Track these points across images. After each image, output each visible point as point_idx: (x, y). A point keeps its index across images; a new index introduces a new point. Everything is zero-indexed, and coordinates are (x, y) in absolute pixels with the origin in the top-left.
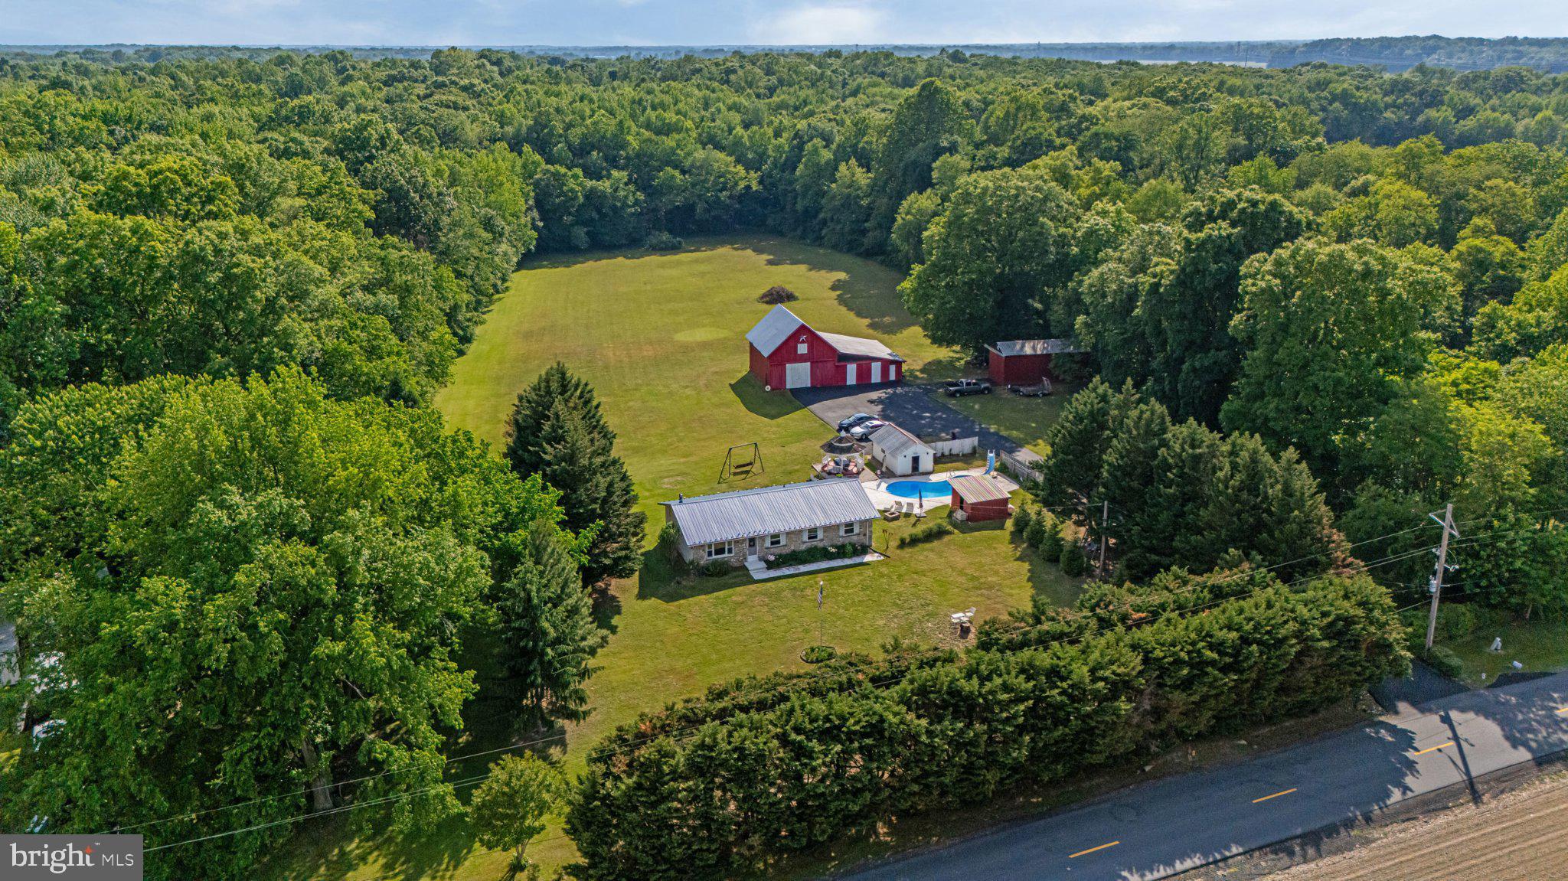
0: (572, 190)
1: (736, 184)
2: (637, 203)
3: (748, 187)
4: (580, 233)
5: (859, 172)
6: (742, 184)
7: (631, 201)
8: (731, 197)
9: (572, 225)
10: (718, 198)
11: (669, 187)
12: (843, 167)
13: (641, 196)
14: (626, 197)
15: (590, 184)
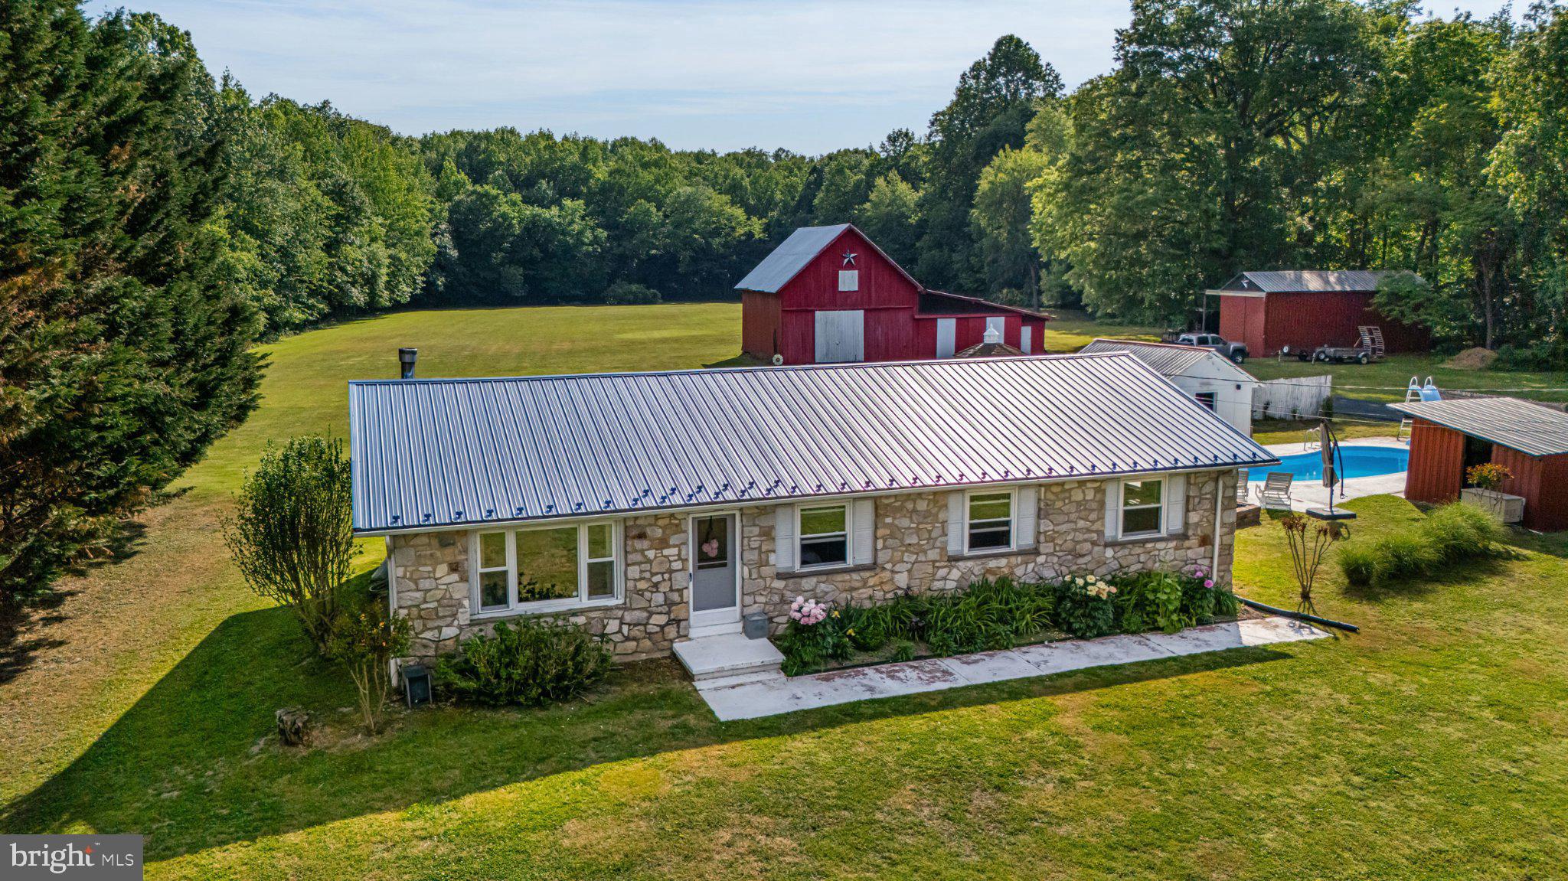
0: (504, 216)
1: (733, 229)
2: (596, 240)
3: (750, 235)
4: (516, 273)
5: (903, 187)
6: (740, 231)
7: (588, 236)
8: (725, 245)
9: (502, 264)
10: (708, 244)
11: (640, 225)
12: (880, 181)
13: (603, 234)
14: (581, 233)
15: (529, 211)
